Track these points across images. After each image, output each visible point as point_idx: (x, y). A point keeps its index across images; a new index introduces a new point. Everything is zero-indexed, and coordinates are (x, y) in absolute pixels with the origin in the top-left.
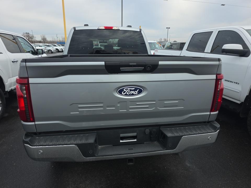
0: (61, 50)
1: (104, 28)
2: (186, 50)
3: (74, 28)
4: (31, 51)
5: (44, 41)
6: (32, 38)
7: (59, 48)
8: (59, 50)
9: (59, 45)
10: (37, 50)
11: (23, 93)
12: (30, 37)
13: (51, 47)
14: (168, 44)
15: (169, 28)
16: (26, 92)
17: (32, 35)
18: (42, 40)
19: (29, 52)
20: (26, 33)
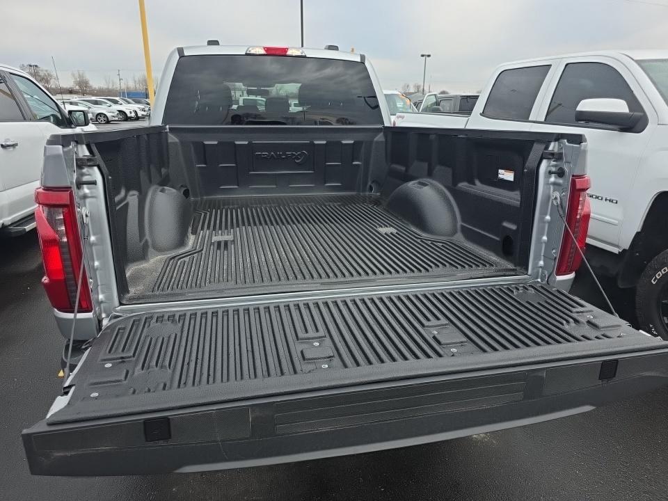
0: (133, 115)
1: (263, 52)
2: (481, 114)
3: (180, 51)
4: (52, 115)
5: (83, 89)
6: (47, 82)
7: (130, 108)
8: (129, 115)
9: (127, 101)
10: (70, 112)
11: (57, 232)
12: (40, 76)
13: (104, 106)
14: (428, 100)
15: (429, 56)
16: (66, 230)
17: (46, 71)
18: (77, 87)
19: (46, 119)
20: (30, 66)
